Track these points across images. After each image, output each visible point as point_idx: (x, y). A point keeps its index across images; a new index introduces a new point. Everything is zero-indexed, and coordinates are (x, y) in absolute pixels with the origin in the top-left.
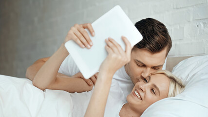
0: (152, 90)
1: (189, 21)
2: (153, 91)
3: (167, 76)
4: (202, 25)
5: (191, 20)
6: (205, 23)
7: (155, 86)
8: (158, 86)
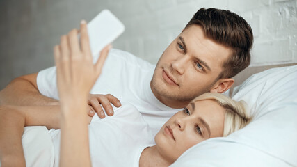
0: (197, 128)
1: (267, 6)
2: (199, 129)
3: (221, 104)
4: (287, 11)
5: (270, 3)
6: (292, 8)
7: (202, 121)
8: (207, 121)
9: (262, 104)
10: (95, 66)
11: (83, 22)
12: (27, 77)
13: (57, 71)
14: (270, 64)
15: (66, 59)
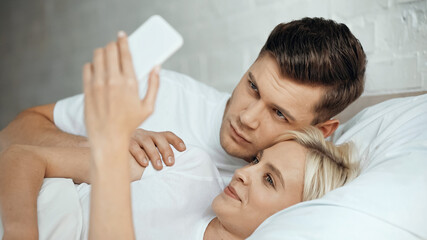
1: (386, 8)
4: (414, 16)
5: (390, 4)
6: (421, 11)
9: (377, 148)
10: (144, 101)
11: (121, 34)
12: (38, 109)
13: (85, 100)
14: (389, 93)
15: (100, 82)
